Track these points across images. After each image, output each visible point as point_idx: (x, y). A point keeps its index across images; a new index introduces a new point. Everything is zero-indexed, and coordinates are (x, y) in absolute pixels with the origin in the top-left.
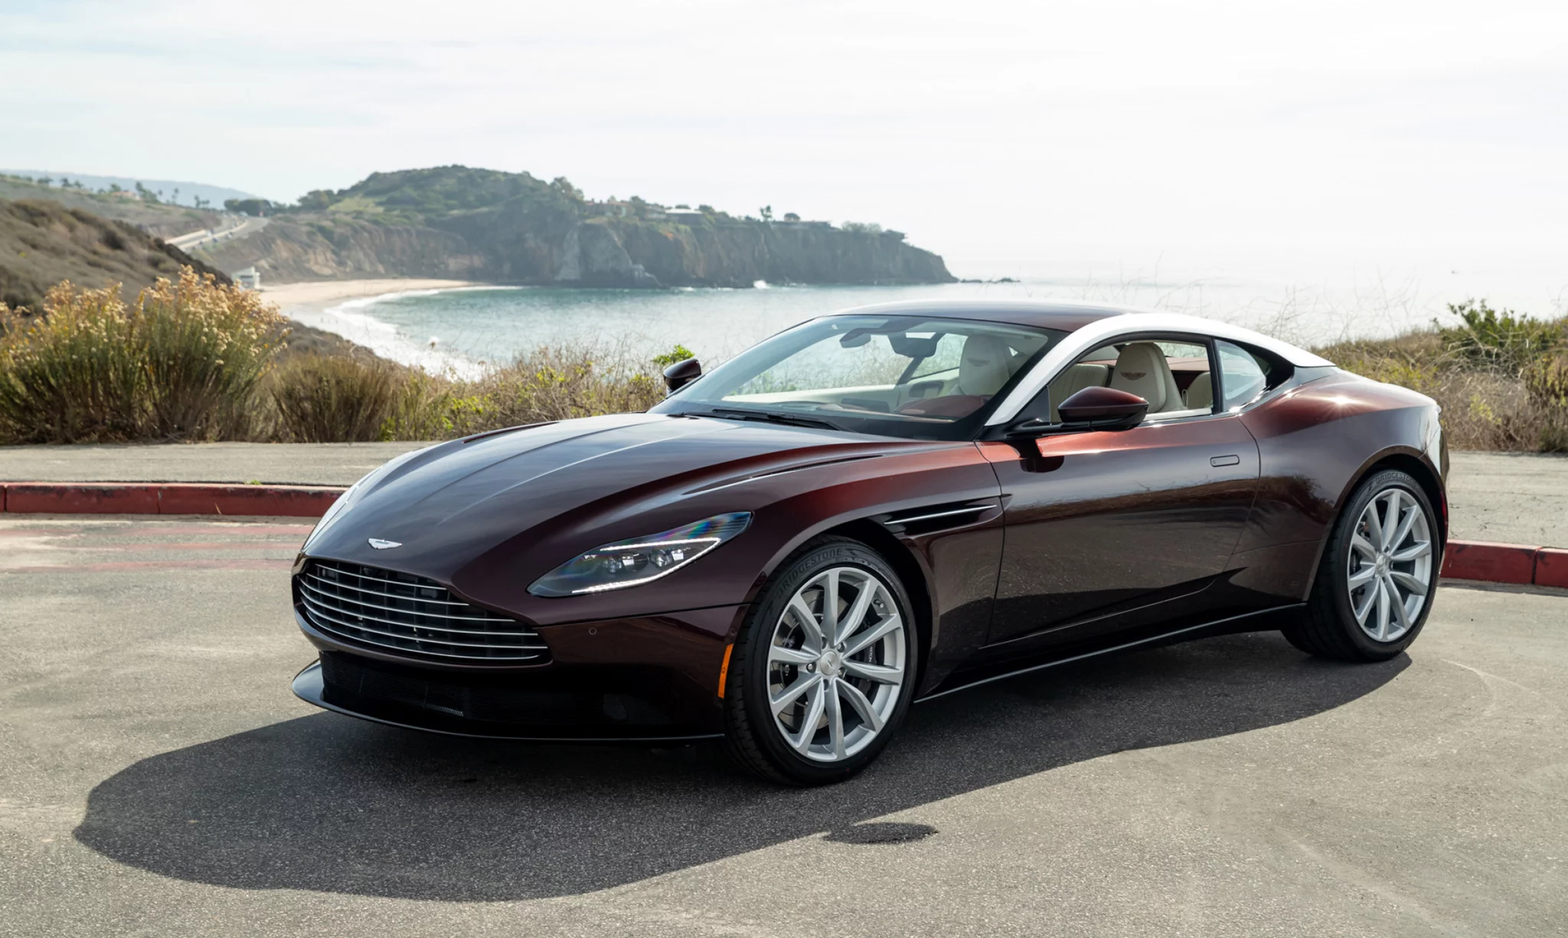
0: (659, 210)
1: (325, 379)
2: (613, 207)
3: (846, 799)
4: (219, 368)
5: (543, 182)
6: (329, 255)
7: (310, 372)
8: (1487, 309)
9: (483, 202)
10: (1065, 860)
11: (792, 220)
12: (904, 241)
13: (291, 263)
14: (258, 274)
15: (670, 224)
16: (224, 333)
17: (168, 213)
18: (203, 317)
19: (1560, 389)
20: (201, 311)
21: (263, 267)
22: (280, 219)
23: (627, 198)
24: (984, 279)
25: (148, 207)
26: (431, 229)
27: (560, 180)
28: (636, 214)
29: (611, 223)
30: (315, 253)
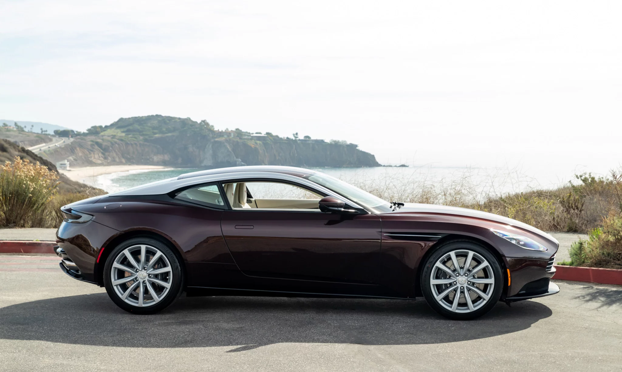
0: (248, 134)
2: (227, 133)
4: (30, 198)
5: (196, 122)
6: (100, 155)
7: (69, 200)
8: (592, 177)
9: (170, 131)
11: (307, 139)
12: (357, 148)
13: (83, 158)
14: (68, 163)
15: (253, 141)
16: (32, 183)
17: (28, 136)
18: (23, 177)
20: (23, 174)
21: (71, 160)
22: (79, 138)
23: (234, 130)
24: (393, 165)
25: (20, 133)
26: (146, 143)
27: (204, 121)
28: (238, 136)
29: (226, 141)
30: (94, 154)
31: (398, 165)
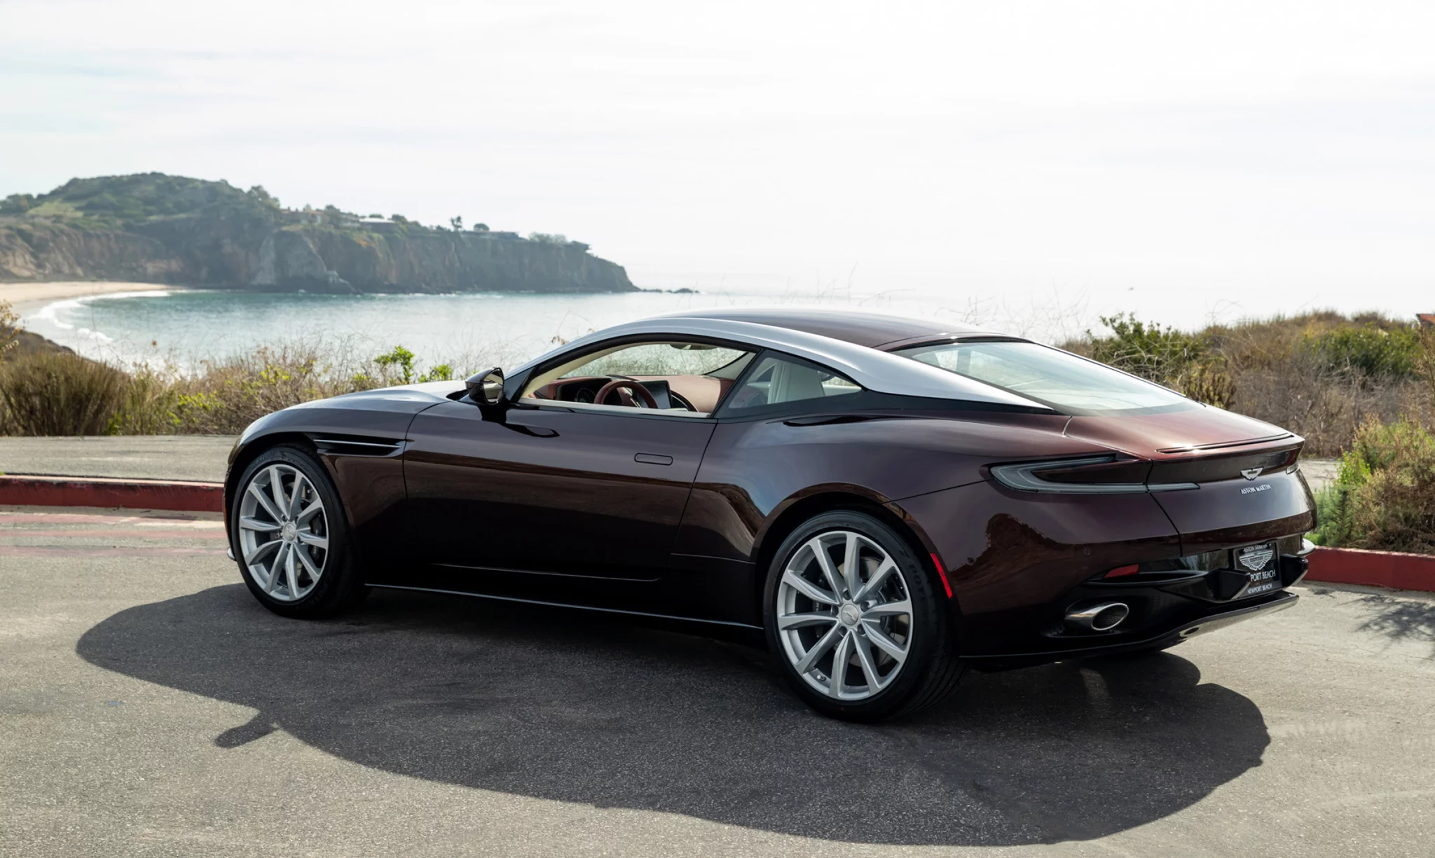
0: (354, 219)
1: (54, 375)
2: (309, 215)
3: (600, 765)
5: (240, 191)
6: (28, 257)
7: (38, 369)
8: (1136, 322)
9: (180, 208)
10: (808, 818)
11: (481, 230)
12: (588, 252)
15: (365, 233)
19: (1215, 394)
23: (322, 207)
24: (664, 288)
26: (129, 234)
27: (257, 189)
28: (331, 222)
29: (306, 231)
30: (14, 256)
31: (674, 290)
